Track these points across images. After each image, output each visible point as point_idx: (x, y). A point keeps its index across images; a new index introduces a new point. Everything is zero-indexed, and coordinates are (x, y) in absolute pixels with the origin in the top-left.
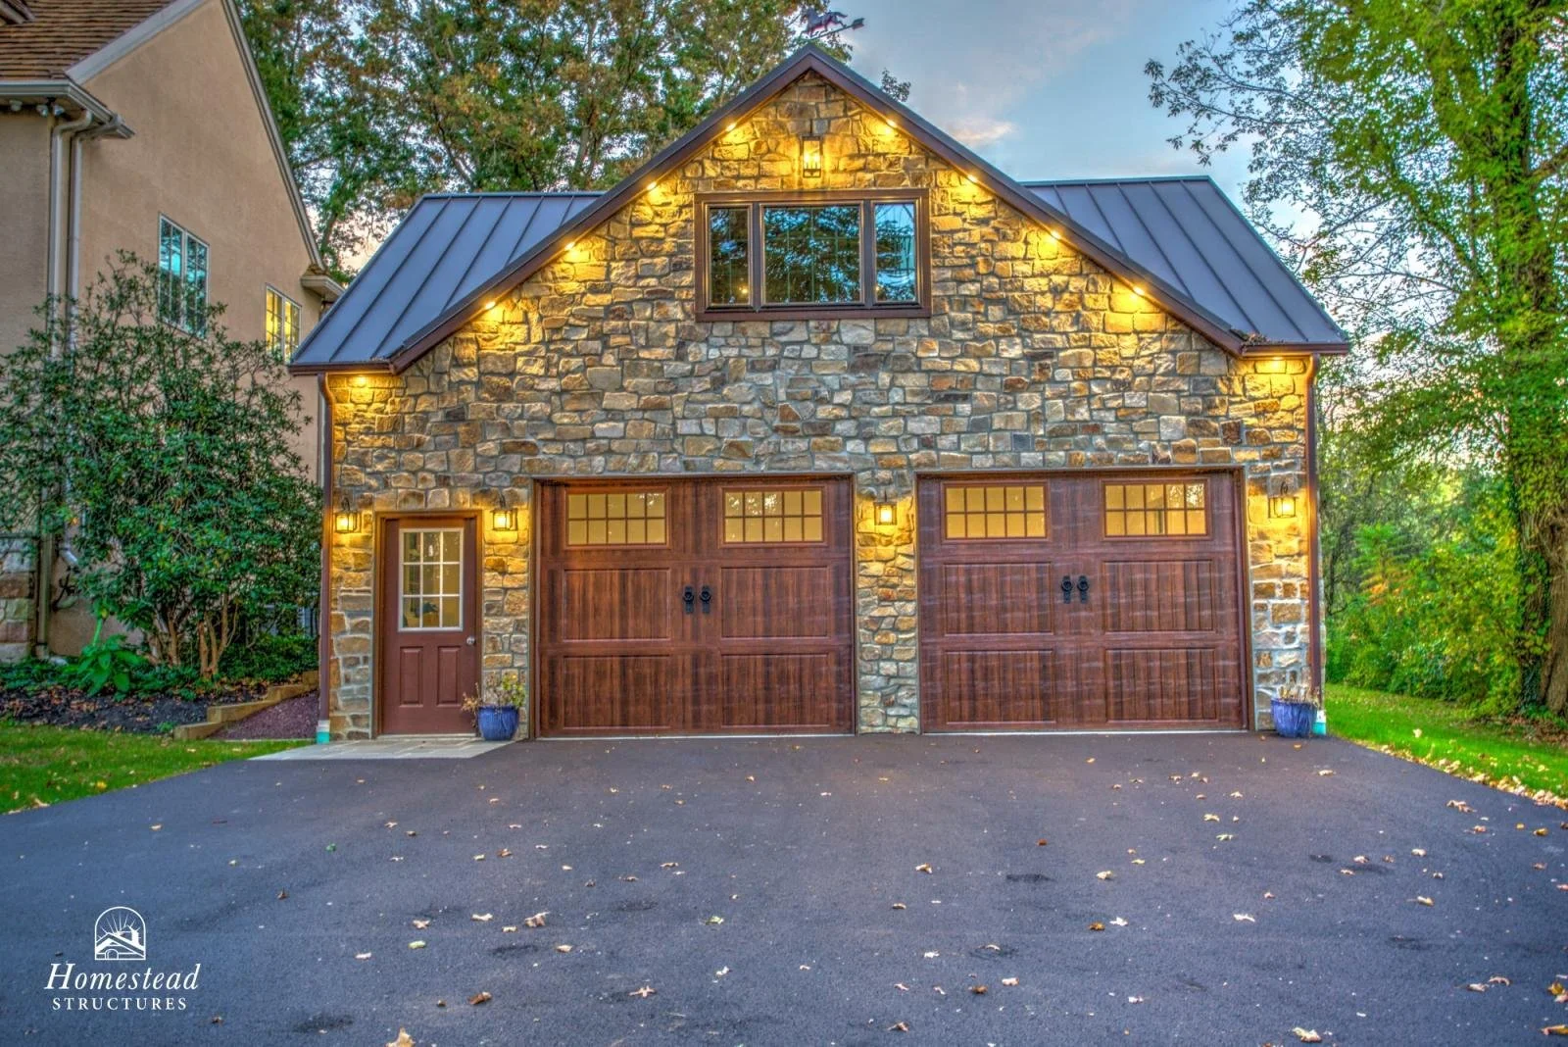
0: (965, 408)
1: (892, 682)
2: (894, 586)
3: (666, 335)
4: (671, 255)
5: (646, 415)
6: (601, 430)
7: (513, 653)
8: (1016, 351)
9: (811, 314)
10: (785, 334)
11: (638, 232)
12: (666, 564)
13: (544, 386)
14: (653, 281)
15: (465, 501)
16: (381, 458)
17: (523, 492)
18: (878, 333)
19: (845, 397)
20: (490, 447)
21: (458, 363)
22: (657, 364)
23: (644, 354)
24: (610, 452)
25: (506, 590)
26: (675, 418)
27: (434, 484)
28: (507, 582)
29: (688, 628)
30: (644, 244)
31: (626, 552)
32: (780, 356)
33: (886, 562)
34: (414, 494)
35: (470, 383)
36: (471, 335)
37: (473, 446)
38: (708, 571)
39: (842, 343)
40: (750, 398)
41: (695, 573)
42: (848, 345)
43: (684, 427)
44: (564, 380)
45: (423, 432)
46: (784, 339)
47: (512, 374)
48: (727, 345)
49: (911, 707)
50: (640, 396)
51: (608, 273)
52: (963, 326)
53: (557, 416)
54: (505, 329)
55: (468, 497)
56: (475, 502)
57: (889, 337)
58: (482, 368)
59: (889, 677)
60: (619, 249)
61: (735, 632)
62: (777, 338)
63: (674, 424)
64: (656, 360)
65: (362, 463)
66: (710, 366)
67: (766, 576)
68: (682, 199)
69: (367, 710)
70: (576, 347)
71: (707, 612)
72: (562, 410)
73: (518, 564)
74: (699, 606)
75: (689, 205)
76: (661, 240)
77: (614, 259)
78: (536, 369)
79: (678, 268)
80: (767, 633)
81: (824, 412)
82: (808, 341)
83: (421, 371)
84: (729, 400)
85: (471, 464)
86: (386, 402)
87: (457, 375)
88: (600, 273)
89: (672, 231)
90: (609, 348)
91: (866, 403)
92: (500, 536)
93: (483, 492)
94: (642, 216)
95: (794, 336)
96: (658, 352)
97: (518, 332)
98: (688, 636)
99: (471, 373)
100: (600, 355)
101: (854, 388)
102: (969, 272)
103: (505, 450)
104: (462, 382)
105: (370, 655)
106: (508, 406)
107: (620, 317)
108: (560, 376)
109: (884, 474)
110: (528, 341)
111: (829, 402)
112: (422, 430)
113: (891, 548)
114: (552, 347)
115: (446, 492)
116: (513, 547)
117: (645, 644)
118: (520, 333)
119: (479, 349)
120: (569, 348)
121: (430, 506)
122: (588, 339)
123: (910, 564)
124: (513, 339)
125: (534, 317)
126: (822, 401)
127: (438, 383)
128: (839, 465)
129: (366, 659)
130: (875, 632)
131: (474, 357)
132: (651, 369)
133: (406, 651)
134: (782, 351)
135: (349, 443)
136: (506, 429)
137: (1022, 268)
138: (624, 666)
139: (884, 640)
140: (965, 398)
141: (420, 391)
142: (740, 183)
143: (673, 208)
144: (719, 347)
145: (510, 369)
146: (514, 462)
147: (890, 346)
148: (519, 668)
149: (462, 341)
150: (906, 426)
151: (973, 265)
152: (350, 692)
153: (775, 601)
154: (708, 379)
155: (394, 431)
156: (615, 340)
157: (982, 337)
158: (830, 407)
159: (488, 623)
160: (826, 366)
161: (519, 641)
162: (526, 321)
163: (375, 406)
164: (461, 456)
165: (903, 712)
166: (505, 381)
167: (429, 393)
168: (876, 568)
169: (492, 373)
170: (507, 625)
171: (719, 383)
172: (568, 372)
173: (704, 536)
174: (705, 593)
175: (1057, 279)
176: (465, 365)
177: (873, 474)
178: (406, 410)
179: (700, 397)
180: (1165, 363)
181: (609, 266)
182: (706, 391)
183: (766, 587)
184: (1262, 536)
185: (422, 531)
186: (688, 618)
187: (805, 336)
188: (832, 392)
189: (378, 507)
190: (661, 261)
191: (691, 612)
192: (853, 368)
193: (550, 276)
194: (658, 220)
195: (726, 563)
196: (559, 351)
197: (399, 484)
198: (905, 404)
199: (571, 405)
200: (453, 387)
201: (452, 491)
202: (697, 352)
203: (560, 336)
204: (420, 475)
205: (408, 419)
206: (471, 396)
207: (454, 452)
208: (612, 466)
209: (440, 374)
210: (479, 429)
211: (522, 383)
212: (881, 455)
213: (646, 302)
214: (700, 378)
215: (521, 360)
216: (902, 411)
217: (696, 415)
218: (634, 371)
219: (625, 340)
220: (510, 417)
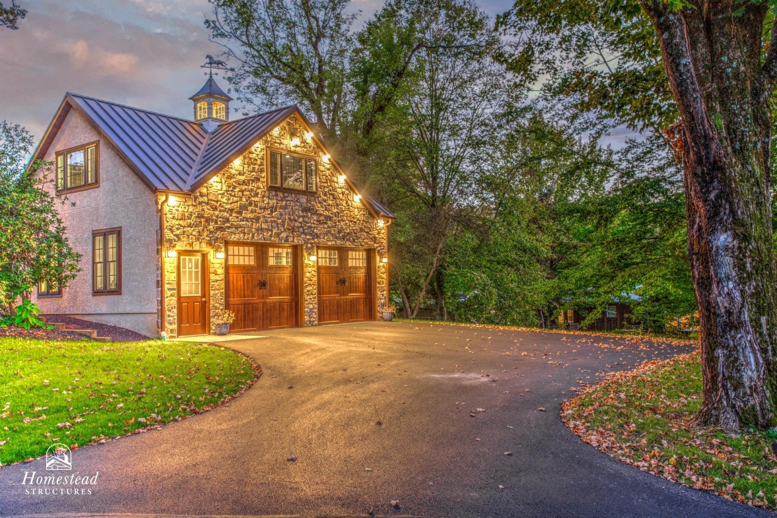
0: (326, 226)
1: (312, 310)
2: (312, 280)
3: (258, 194)
4: (259, 165)
5: (254, 220)
7: (220, 303)
8: (336, 210)
9: (292, 192)
11: (251, 156)
12: (255, 272)
13: (227, 207)
14: (255, 174)
16: (178, 229)
17: (222, 245)
18: (307, 201)
19: (301, 220)
20: (211, 228)
21: (202, 195)
22: (256, 203)
23: (253, 199)
25: (217, 280)
26: (261, 222)
27: (195, 240)
28: (217, 278)
29: (261, 294)
30: (253, 160)
31: (244, 267)
33: (310, 273)
34: (189, 244)
35: (205, 203)
36: (206, 186)
37: (206, 227)
38: (265, 274)
39: (300, 202)
40: (279, 217)
41: (262, 275)
43: (264, 226)
44: (232, 205)
47: (217, 202)
48: (274, 199)
49: (316, 318)
50: (252, 213)
51: (243, 169)
52: (325, 201)
53: (230, 218)
54: (215, 184)
55: (205, 246)
56: (207, 248)
57: (310, 202)
58: (209, 197)
60: (246, 161)
61: (272, 295)
62: (285, 198)
63: (261, 224)
64: (256, 201)
65: (171, 230)
66: (270, 205)
67: (279, 277)
68: (262, 147)
69: (175, 327)
70: (235, 194)
71: (265, 288)
72: (232, 216)
73: (221, 271)
74: (263, 287)
75: (264, 150)
76: (257, 160)
77: (245, 164)
78: (224, 200)
79: (262, 171)
80: (280, 296)
81: (296, 224)
82: (292, 201)
84: (274, 218)
85: (205, 234)
86: (179, 207)
87: (201, 199)
88: (241, 168)
89: (260, 157)
90: (244, 195)
91: (305, 222)
92: (214, 261)
93: (209, 244)
94: (252, 151)
95: (289, 199)
96: (256, 199)
98: (261, 297)
99: (205, 199)
100: (242, 198)
101: (303, 217)
102: (326, 185)
103: (216, 229)
104: (203, 202)
105: (176, 306)
106: (217, 213)
107: (246, 185)
108: (231, 203)
109: (309, 245)
110: (222, 190)
112: (190, 219)
113: (311, 269)
114: (228, 193)
116: (220, 265)
117: (250, 300)
118: (219, 187)
119: (208, 190)
120: (233, 194)
121: (194, 249)
122: (238, 191)
123: (315, 274)
125: (223, 181)
126: (296, 221)
127: (195, 201)
128: (299, 242)
130: (308, 295)
131: (206, 193)
133: (184, 303)
134: (286, 203)
135: (168, 222)
136: (216, 222)
137: (337, 185)
138: (244, 308)
139: (310, 297)
140: (326, 223)
141: (190, 204)
142: (276, 145)
143: (260, 150)
144: (272, 199)
145: (217, 199)
146: (219, 234)
147: (310, 205)
148: (222, 309)
149: (203, 187)
151: (327, 183)
152: (169, 320)
153: (281, 285)
154: (269, 210)
155: (182, 219)
156: (245, 193)
157: (329, 205)
158: (298, 223)
159: (212, 293)
160: (296, 209)
161: (221, 299)
162: (221, 182)
163: (176, 208)
164: (203, 230)
165: (314, 320)
166: (215, 203)
167: (192, 205)
168: (308, 275)
169: (212, 200)
170: (218, 293)
171: (272, 212)
172: (233, 202)
173: (264, 263)
174: (265, 283)
175: (343, 190)
176: (204, 196)
177: (307, 245)
178: (185, 210)
179: (267, 216)
180: (362, 218)
181: (244, 166)
182: (269, 214)
183: (279, 280)
184: (379, 267)
185: (187, 258)
186: (261, 291)
187: (291, 199)
188: (298, 218)
189: (178, 248)
190: (256, 167)
191: (261, 289)
192: (302, 211)
193: (229, 168)
194: (256, 153)
195: (269, 272)
196: (230, 194)
197: (184, 239)
198: (314, 224)
199: (234, 215)
200: (200, 203)
201: (200, 243)
202: (266, 200)
203: (231, 189)
204: (191, 237)
205: (186, 214)
206: (205, 208)
207: (201, 228)
208: (246, 238)
209: (196, 198)
210: (208, 220)
211: (220, 205)
212: (309, 239)
213: (253, 181)
214: (267, 209)
215: (220, 196)
216: (313, 226)
217: (266, 222)
218: (250, 204)
219: (248, 193)
220: (217, 216)
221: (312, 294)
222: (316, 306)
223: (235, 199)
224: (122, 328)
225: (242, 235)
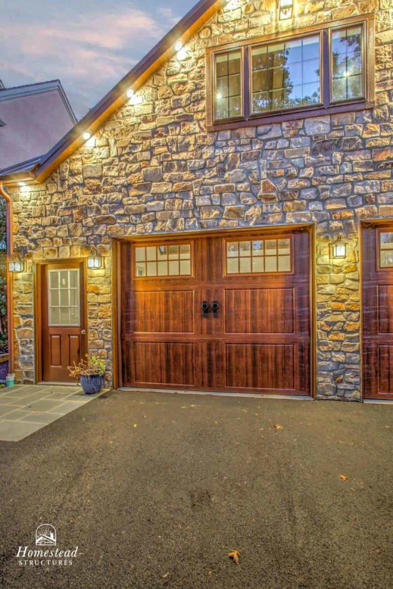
1: (341, 366)
2: (343, 301)
3: (188, 145)
4: (191, 92)
5: (177, 195)
6: (151, 206)
7: (104, 340)
9: (283, 118)
10: (266, 133)
12: (191, 287)
13: (118, 182)
14: (180, 110)
15: (78, 253)
16: (35, 231)
17: (108, 246)
18: (332, 125)
19: (309, 172)
20: (89, 221)
21: (73, 174)
22: (183, 163)
23: (175, 157)
24: (156, 219)
25: (99, 304)
26: (194, 196)
27: (62, 244)
28: (100, 299)
29: (205, 326)
31: (168, 280)
32: (263, 149)
33: (337, 284)
34: (51, 250)
35: (79, 184)
36: (79, 156)
37: (81, 221)
38: (216, 291)
39: (306, 135)
40: (242, 178)
41: (208, 293)
42: (310, 137)
43: (200, 202)
44: (130, 177)
45: (55, 215)
46: (265, 137)
48: (227, 145)
49: (356, 384)
50: (173, 183)
51: (154, 108)
53: (125, 199)
54: (97, 150)
55: (79, 250)
56: (82, 253)
57: (341, 127)
58: (85, 174)
59: (339, 363)
60: (160, 92)
61: (233, 330)
62: (260, 138)
63: (194, 200)
64: (183, 160)
65: (26, 234)
66: (217, 160)
67: (253, 294)
68: (198, 53)
70: (135, 158)
71: (216, 316)
72: (128, 196)
73: (105, 288)
74: (212, 314)
75: (202, 57)
76: (184, 83)
77: (157, 99)
78: (114, 173)
79: (196, 99)
80: (254, 330)
81: (292, 184)
82: (282, 137)
83: (53, 180)
84: (229, 182)
85: (79, 232)
86: (37, 199)
87: (72, 180)
88: (148, 109)
89: (192, 75)
90: (155, 155)
91: (324, 175)
92: (96, 272)
93: (86, 246)
94: (173, 69)
95: (272, 135)
96: (183, 155)
97: (103, 152)
98: (205, 331)
99: (79, 179)
100: (149, 161)
101: (314, 165)
103: (98, 222)
104: (74, 184)
105: (33, 339)
106: (99, 196)
107: (161, 136)
108: (127, 175)
109: (335, 224)
110: (109, 156)
111: (296, 177)
112: (55, 213)
113: (342, 275)
114: (122, 158)
115: (68, 248)
116: (103, 279)
117: (180, 336)
118: (104, 152)
119: (83, 164)
120: (131, 158)
121: (61, 257)
122: (142, 151)
123: (356, 285)
124: (101, 156)
125: (112, 141)
126: (290, 177)
127: (62, 186)
128: (303, 219)
129: (31, 341)
130: (328, 333)
131: (81, 169)
132: (180, 166)
133: (53, 337)
134: (264, 145)
135: (20, 223)
136: (98, 211)
139: (335, 338)
141: (53, 192)
142: (236, 36)
143: (193, 60)
144: (222, 148)
145: (99, 174)
146: (102, 229)
147: (341, 134)
148: (107, 349)
149: (74, 160)
150: (353, 189)
152: (24, 358)
153: (258, 310)
154: (215, 169)
155: (41, 216)
156: (158, 150)
158: (297, 181)
159: (90, 323)
160: (293, 153)
161: (107, 333)
162: (108, 145)
163: (32, 202)
165: (349, 387)
166: (97, 182)
167: (57, 192)
168: (329, 288)
169: (90, 178)
170: (100, 324)
171: (222, 171)
172: (131, 173)
173: (214, 270)
174: (215, 306)
176: (76, 174)
177: (329, 224)
178: (47, 202)
179: (209, 181)
181: (154, 104)
182: (214, 177)
183: (253, 301)
185: (59, 271)
186: (205, 320)
187: (279, 134)
188: (299, 169)
190: (184, 97)
191: (206, 317)
192: (314, 152)
193: (121, 116)
194: (183, 70)
195: (228, 286)
196: (126, 160)
197: (46, 245)
198: (353, 173)
199: (133, 192)
200: (70, 187)
201: (71, 247)
202: (208, 152)
203: (127, 150)
204: (55, 239)
205: (48, 208)
206: (80, 192)
207: (72, 225)
208: (157, 228)
209: (63, 180)
210: (84, 211)
211: (106, 181)
212: (334, 211)
213: (176, 124)
214: (210, 169)
215: (105, 168)
216: (351, 178)
217: (207, 193)
218: (169, 168)
219: (163, 149)
220: (100, 203)
221: (345, 331)
222: (357, 357)
223: (135, 166)
225: (149, 225)
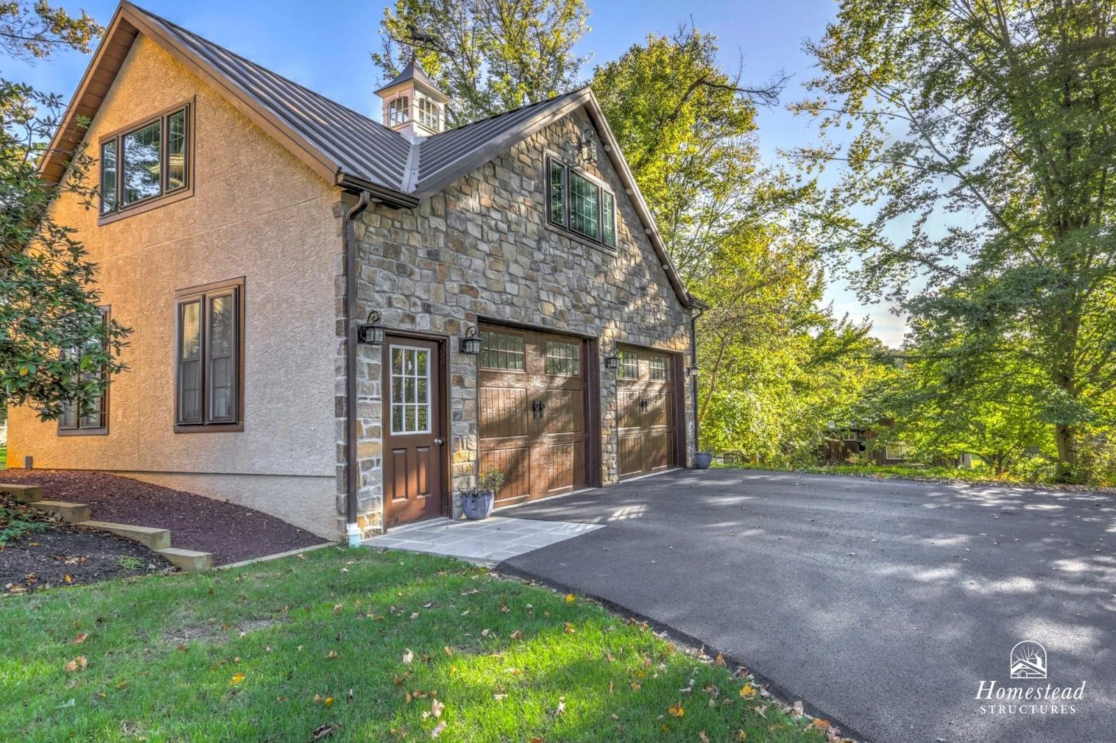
0: (626, 309)
2: (610, 402)
3: (533, 232)
5: (527, 283)
6: (508, 287)
7: (469, 450)
9: (582, 240)
10: (575, 248)
11: (521, 157)
13: (481, 247)
14: (527, 194)
15: (440, 327)
16: (386, 280)
17: (472, 325)
19: (595, 293)
20: (453, 286)
22: (530, 249)
23: (525, 241)
24: (512, 304)
25: (464, 400)
26: (538, 288)
27: (420, 309)
28: (465, 394)
30: (524, 166)
31: (507, 375)
32: (574, 261)
33: (607, 389)
34: (408, 316)
35: (441, 231)
37: (444, 282)
40: (565, 283)
42: (594, 264)
43: (542, 295)
44: (491, 246)
45: (413, 264)
46: (575, 251)
47: (464, 232)
48: (556, 248)
49: (615, 468)
50: (524, 269)
53: (488, 272)
54: (462, 197)
55: (442, 324)
56: (445, 328)
57: (606, 264)
59: (610, 453)
61: (551, 430)
62: (572, 250)
63: (538, 292)
65: (372, 280)
66: (550, 258)
68: (538, 146)
69: (380, 508)
70: (496, 225)
72: (490, 267)
73: (470, 380)
76: (530, 169)
78: (477, 233)
79: (537, 190)
81: (588, 299)
82: (583, 256)
83: (412, 211)
84: (558, 282)
85: (442, 296)
86: (389, 230)
87: (433, 222)
90: (511, 231)
91: (601, 298)
93: (449, 321)
94: (523, 148)
95: (578, 251)
96: (530, 242)
99: (442, 224)
101: (597, 288)
103: (462, 290)
104: (436, 229)
105: (381, 458)
106: (463, 257)
108: (488, 242)
109: (606, 340)
110: (472, 210)
111: (590, 294)
112: (412, 260)
114: (484, 220)
115: (428, 317)
116: (468, 367)
121: (418, 328)
125: (475, 194)
127: (423, 225)
129: (378, 460)
132: (528, 252)
133: (395, 452)
135: (362, 258)
136: (462, 274)
137: (638, 243)
138: (509, 456)
139: (607, 433)
140: (627, 304)
141: (411, 228)
143: (535, 150)
144: (553, 248)
146: (467, 300)
147: (607, 269)
148: (472, 461)
149: (437, 196)
152: (367, 492)
154: (550, 266)
155: (395, 257)
156: (513, 227)
158: (590, 297)
159: (454, 426)
160: (588, 272)
161: (471, 440)
162: (472, 196)
164: (437, 289)
165: (613, 472)
169: (454, 228)
170: (465, 428)
172: (492, 241)
179: (547, 277)
180: (668, 302)
182: (550, 274)
185: (404, 348)
187: (581, 253)
188: (591, 288)
189: (384, 322)
194: (529, 155)
196: (487, 224)
197: (400, 306)
198: (611, 303)
199: (494, 266)
200: (431, 231)
201: (432, 316)
202: (545, 248)
205: (404, 249)
206: (442, 242)
207: (433, 286)
210: (447, 270)
211: (469, 241)
213: (525, 206)
214: (547, 265)
216: (611, 306)
218: (521, 251)
220: (464, 265)
221: (610, 427)
223: (496, 235)
224: (245, 509)
225: (507, 309)
